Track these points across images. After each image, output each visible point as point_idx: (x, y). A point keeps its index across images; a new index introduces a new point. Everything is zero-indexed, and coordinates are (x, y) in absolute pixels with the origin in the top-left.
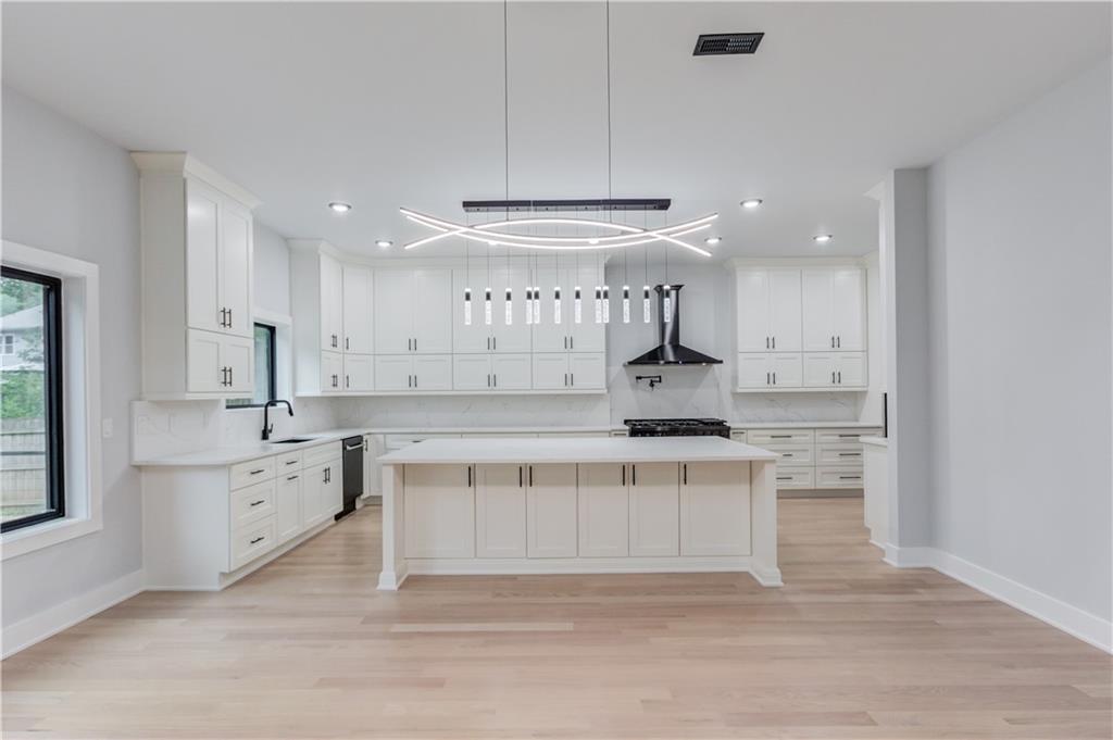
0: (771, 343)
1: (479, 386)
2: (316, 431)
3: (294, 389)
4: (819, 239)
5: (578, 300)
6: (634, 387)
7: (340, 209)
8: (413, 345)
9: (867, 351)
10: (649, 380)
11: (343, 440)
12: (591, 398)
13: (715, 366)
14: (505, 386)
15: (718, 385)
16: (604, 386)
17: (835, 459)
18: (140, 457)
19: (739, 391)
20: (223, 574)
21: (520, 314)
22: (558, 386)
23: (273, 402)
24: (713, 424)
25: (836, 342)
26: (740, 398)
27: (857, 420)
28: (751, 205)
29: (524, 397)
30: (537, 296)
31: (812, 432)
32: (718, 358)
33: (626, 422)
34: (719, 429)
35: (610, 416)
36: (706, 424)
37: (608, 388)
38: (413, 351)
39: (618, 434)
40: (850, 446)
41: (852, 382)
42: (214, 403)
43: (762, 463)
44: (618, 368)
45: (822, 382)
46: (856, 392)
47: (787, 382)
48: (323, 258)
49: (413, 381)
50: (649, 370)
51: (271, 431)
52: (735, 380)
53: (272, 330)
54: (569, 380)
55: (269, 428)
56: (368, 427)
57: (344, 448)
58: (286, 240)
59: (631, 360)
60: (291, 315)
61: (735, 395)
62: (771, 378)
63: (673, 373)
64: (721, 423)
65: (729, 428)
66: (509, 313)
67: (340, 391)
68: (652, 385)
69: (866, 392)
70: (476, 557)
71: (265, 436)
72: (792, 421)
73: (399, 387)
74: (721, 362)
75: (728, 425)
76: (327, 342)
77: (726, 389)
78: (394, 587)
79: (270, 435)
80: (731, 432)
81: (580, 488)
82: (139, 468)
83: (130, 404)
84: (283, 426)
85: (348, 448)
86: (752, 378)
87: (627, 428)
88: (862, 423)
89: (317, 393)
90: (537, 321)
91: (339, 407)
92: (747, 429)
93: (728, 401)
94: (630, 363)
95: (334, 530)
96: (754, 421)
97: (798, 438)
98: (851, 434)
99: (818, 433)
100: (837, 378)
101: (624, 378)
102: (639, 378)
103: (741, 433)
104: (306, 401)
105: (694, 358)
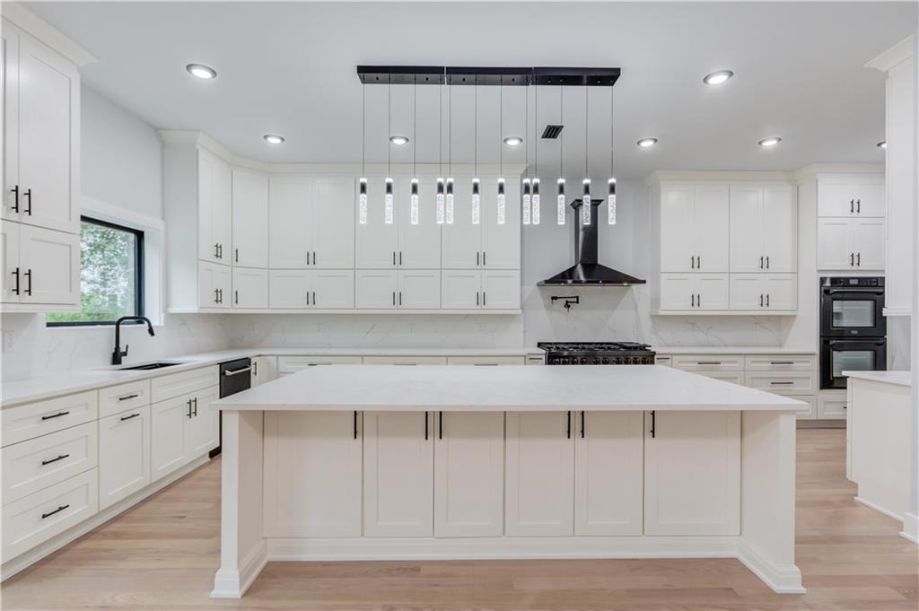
0: (696, 263)
1: (383, 304)
2: (187, 354)
4: (765, 144)
5: (501, 196)
6: (548, 308)
7: (201, 74)
8: (311, 259)
9: (797, 273)
10: (564, 301)
11: (221, 364)
12: (504, 319)
13: (635, 287)
14: (412, 304)
15: (637, 308)
16: (518, 306)
19: (661, 313)
21: (429, 212)
24: (636, 348)
25: (765, 263)
26: (660, 320)
27: (780, 346)
28: (718, 80)
29: (432, 316)
30: (450, 189)
31: (740, 359)
32: (642, 279)
33: (540, 345)
34: (638, 355)
35: (522, 340)
36: (629, 348)
37: (522, 308)
38: (312, 265)
39: (532, 359)
40: (782, 373)
41: (779, 306)
45: (750, 306)
46: (780, 316)
47: (711, 305)
48: (202, 155)
50: (566, 290)
51: (125, 354)
52: (656, 301)
53: (140, 234)
54: (481, 299)
55: (123, 349)
56: (260, 348)
57: (222, 374)
58: (157, 130)
59: (548, 278)
60: (163, 219)
61: (654, 317)
62: (695, 300)
63: (592, 294)
64: (643, 348)
65: (654, 353)
66: (414, 209)
67: (227, 307)
68: (567, 305)
69: (795, 316)
70: (362, 535)
71: (115, 360)
72: (713, 346)
73: (296, 304)
74: (644, 282)
75: (652, 349)
76: (208, 252)
77: (645, 311)
78: (237, 593)
79: (123, 358)
80: (656, 357)
81: (507, 441)
84: (142, 347)
85: (228, 373)
86: (674, 301)
87: (544, 352)
88: (792, 350)
89: (193, 309)
90: (451, 222)
91: (230, 325)
92: (672, 355)
93: (646, 323)
94: (547, 282)
95: (206, 471)
96: (673, 346)
97: (725, 365)
98: (783, 361)
99: (749, 359)
100: (765, 300)
101: (539, 299)
102: (554, 298)
103: (665, 358)
104: (183, 319)
105: (616, 278)
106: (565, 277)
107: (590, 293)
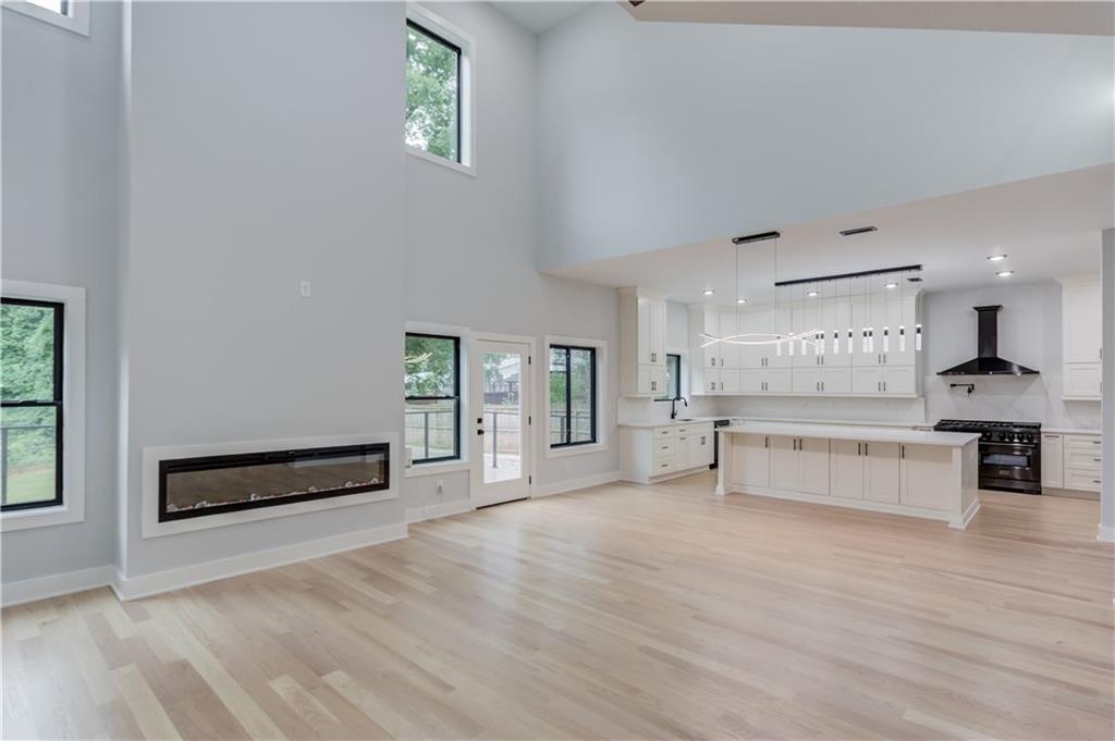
2: (698, 416)
3: (690, 391)
10: (967, 388)
11: (716, 422)
12: (906, 401)
14: (829, 391)
15: (1046, 393)
16: (914, 392)
18: (620, 422)
19: (1064, 399)
20: (651, 478)
23: (678, 398)
29: (849, 398)
32: (1036, 370)
39: (923, 429)
42: (649, 398)
49: (765, 386)
51: (675, 414)
53: (679, 357)
54: (882, 387)
55: (675, 412)
58: (686, 305)
60: (689, 346)
67: (717, 392)
71: (673, 416)
73: (756, 390)
74: (1039, 373)
76: (708, 363)
79: (675, 416)
81: (833, 455)
82: (620, 426)
83: (616, 399)
84: (682, 412)
89: (702, 393)
91: (719, 402)
92: (1064, 434)
102: (953, 385)
104: (697, 398)
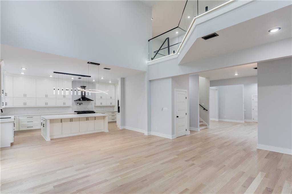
0: (101, 97)
1: (43, 105)
6: (76, 105)
7: (24, 69)
8: (25, 95)
9: (115, 99)
13: (92, 101)
17: (111, 117)
22: (62, 105)
25: (111, 98)
26: (96, 107)
28: (102, 78)
30: (68, 90)
34: (93, 112)
35: (72, 111)
37: (72, 105)
38: (25, 97)
39: (75, 114)
40: (113, 114)
41: (113, 104)
43: (106, 116)
44: (73, 101)
45: (109, 104)
46: (113, 106)
47: (104, 104)
50: (80, 102)
52: (95, 104)
61: (95, 106)
62: (101, 104)
69: (115, 106)
77: (93, 105)
80: (95, 112)
86: (98, 104)
87: (76, 112)
88: (115, 111)
93: (94, 107)
94: (76, 100)
98: (113, 112)
99: (109, 112)
100: (111, 103)
101: (75, 103)
103: (97, 113)
105: (88, 100)
106: (79, 100)
107: (84, 102)
